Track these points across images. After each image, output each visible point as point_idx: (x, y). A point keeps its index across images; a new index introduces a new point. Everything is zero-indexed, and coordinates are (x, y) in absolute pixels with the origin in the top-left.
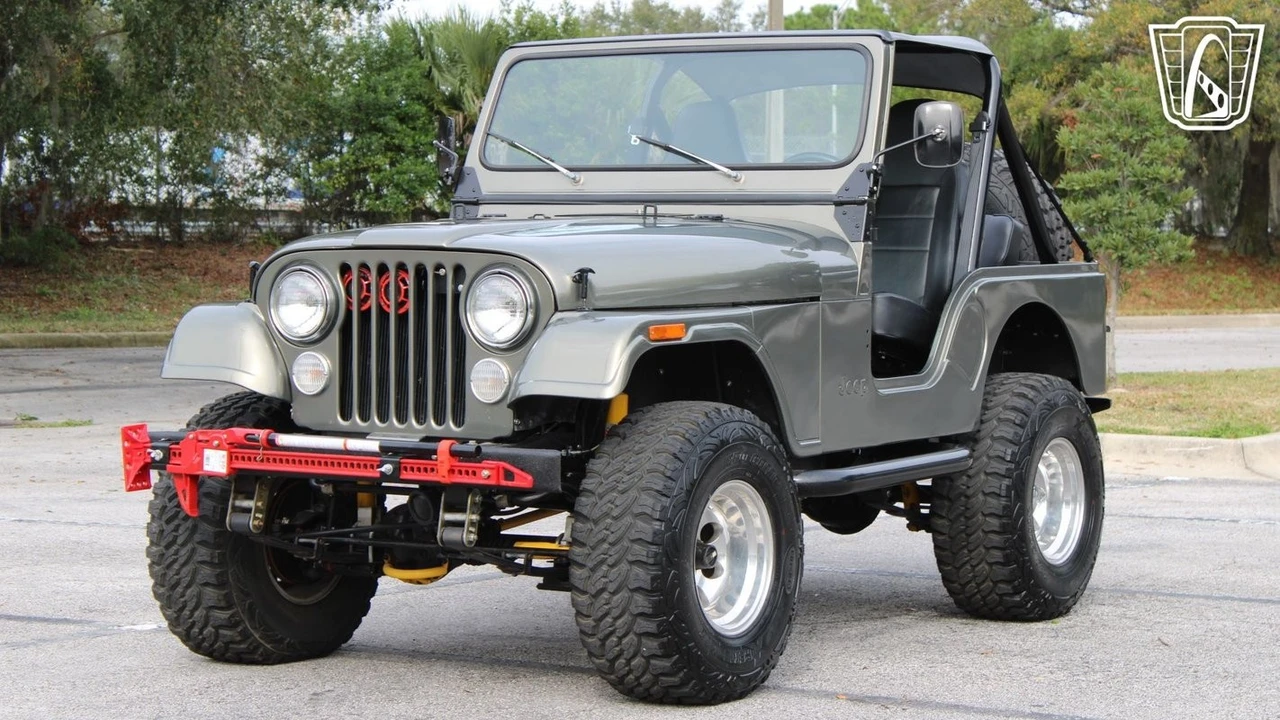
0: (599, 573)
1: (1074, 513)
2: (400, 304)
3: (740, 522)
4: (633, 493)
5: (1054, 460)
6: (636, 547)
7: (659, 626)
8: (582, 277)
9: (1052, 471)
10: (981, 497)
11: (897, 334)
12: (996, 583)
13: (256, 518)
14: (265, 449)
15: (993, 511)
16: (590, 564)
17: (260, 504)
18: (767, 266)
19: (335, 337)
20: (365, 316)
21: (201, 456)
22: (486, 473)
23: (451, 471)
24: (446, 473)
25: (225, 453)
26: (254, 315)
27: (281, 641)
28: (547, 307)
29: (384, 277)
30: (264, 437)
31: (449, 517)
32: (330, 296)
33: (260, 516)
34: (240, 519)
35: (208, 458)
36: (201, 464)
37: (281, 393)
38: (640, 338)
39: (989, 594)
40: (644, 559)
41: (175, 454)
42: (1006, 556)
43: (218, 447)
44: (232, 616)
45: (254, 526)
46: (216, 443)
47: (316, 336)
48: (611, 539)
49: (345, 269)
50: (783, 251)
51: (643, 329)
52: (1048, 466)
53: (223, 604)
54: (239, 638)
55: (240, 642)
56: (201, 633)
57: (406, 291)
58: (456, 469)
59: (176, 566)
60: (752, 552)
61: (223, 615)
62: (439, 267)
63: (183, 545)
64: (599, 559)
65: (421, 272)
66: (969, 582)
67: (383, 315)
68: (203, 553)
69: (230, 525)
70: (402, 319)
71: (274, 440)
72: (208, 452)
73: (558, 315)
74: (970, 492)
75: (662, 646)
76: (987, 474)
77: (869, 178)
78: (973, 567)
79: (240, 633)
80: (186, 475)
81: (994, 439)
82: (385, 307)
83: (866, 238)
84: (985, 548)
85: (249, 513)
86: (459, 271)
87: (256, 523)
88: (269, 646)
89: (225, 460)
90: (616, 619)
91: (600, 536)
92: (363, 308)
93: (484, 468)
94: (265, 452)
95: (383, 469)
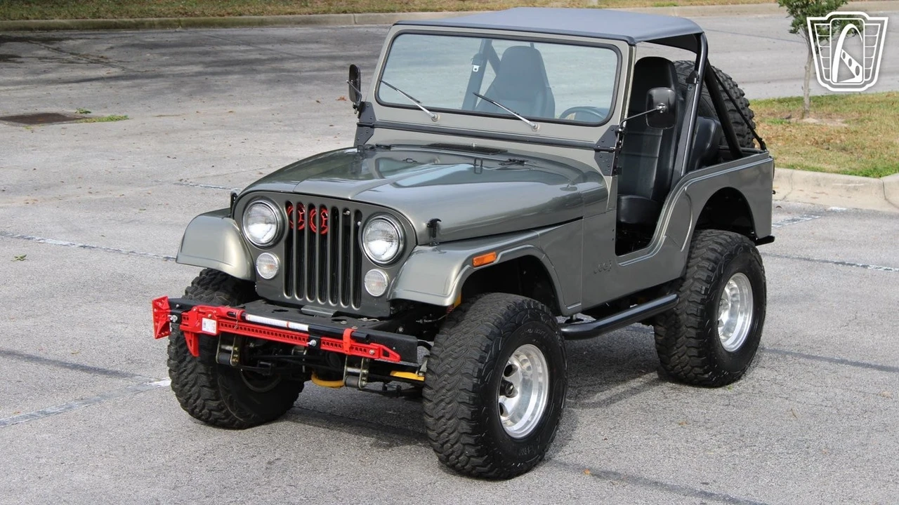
0: (440, 408)
1: (745, 319)
2: (322, 229)
3: (529, 368)
4: (461, 360)
6: (463, 393)
7: (475, 440)
8: (433, 225)
9: (734, 292)
10: (685, 316)
11: (634, 221)
12: (693, 367)
13: (233, 358)
14: (239, 321)
15: (692, 325)
16: (435, 401)
17: (236, 349)
19: (282, 245)
20: (301, 233)
21: (201, 322)
22: (372, 351)
23: (351, 348)
24: (348, 350)
25: (215, 321)
26: (234, 227)
27: (249, 416)
28: (411, 241)
29: (312, 211)
30: (239, 314)
31: (350, 370)
32: (279, 219)
33: (237, 356)
34: (224, 357)
35: (205, 324)
36: (200, 327)
37: (250, 276)
38: (468, 266)
39: (689, 373)
40: (468, 401)
41: (184, 318)
42: (699, 352)
43: (211, 318)
44: (220, 404)
45: (233, 362)
46: (210, 315)
47: (271, 244)
48: (448, 387)
49: (288, 204)
50: (562, 189)
51: (469, 260)
52: (731, 289)
53: (214, 398)
54: (223, 417)
55: (224, 419)
56: (201, 411)
57: (326, 221)
58: (355, 347)
59: (185, 374)
60: (535, 386)
61: (214, 404)
62: (345, 210)
63: (189, 362)
64: (440, 399)
65: (335, 212)
66: (677, 365)
67: (312, 234)
69: (218, 360)
70: (323, 237)
71: (245, 317)
72: (205, 320)
73: (418, 248)
74: (678, 312)
75: (477, 451)
76: (689, 302)
77: (617, 136)
78: (679, 357)
79: (225, 414)
80: (192, 333)
81: (695, 279)
82: (313, 229)
83: (614, 173)
84: (687, 346)
85: (230, 354)
86: (358, 214)
87: (234, 360)
88: (241, 420)
89: (215, 326)
90: (450, 434)
91: (441, 385)
92: (300, 228)
93: (371, 349)
94: (240, 323)
95: (310, 343)
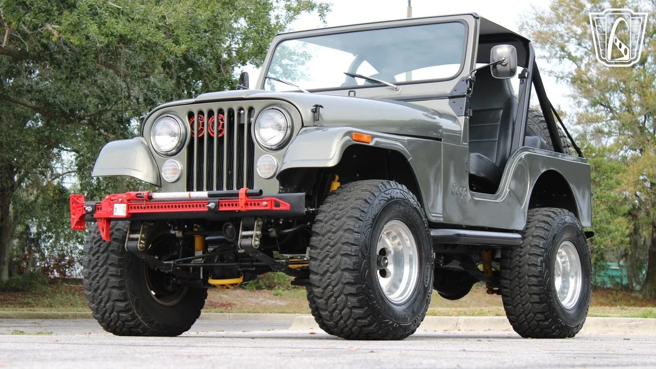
0: (325, 262)
1: (576, 284)
2: (220, 131)
3: (399, 244)
4: (344, 219)
5: (564, 253)
6: (345, 247)
7: (357, 289)
8: (316, 109)
9: (563, 260)
10: (527, 266)
11: (482, 175)
12: (535, 314)
13: (141, 243)
14: (146, 201)
15: (533, 273)
16: (320, 258)
17: (143, 235)
18: (413, 120)
19: (185, 151)
20: (201, 140)
21: (113, 207)
22: (265, 203)
23: (246, 204)
24: (243, 205)
25: (125, 205)
26: (142, 142)
27: (153, 322)
28: (298, 125)
29: (211, 119)
30: (146, 194)
31: (245, 233)
32: (183, 131)
33: (143, 242)
34: (132, 244)
35: (116, 209)
36: (112, 212)
37: (156, 181)
38: (348, 138)
39: (532, 321)
40: (349, 253)
41: (98, 208)
42: (541, 298)
43: (122, 202)
44: (127, 305)
45: (140, 247)
46: (120, 199)
47: (174, 151)
48: (332, 243)
49: (191, 115)
50: (423, 114)
51: (349, 133)
52: (561, 257)
53: (122, 298)
54: (130, 318)
55: (130, 321)
56: (110, 317)
57: (223, 124)
58: (249, 203)
60: (407, 260)
61: (122, 304)
62: (241, 109)
63: (101, 266)
64: (324, 255)
65: (231, 112)
66: (521, 314)
67: (211, 139)
68: (112, 270)
69: (127, 248)
70: (221, 140)
71: (151, 196)
72: (116, 205)
73: (304, 129)
74: (521, 264)
75: (359, 301)
76: (530, 254)
77: (467, 83)
78: (523, 305)
79: (131, 315)
80: (104, 218)
81: (533, 237)
82: (211, 134)
83: (466, 115)
84: (529, 294)
85: (138, 241)
86: (251, 110)
87: (141, 245)
88: (146, 325)
89: (125, 209)
90: (334, 287)
91: (325, 242)
92: (200, 136)
93: (264, 201)
94: (147, 203)
95: (210, 205)
